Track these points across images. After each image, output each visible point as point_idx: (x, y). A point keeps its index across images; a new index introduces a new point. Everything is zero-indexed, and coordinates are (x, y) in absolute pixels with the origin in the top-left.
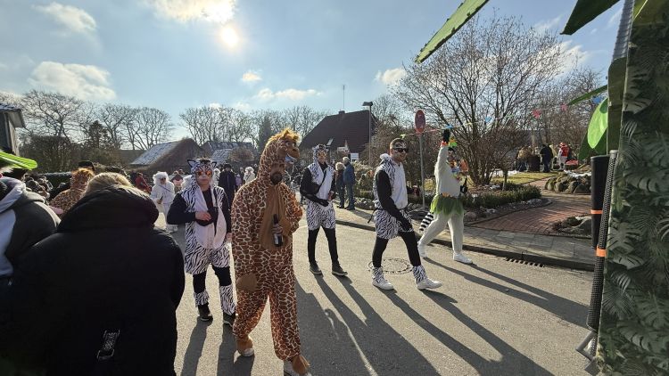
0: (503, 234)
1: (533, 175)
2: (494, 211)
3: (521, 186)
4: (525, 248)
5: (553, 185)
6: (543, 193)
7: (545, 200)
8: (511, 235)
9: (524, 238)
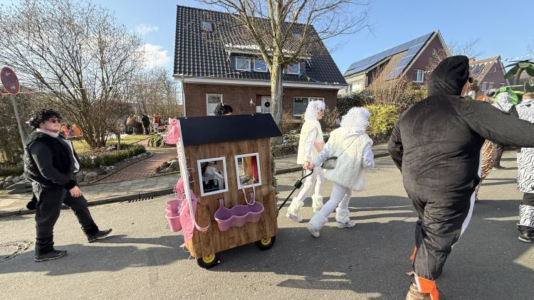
0: (122, 184)
1: (139, 137)
2: (113, 167)
3: (131, 145)
4: (141, 190)
5: (152, 143)
6: (147, 149)
7: (149, 154)
8: (129, 183)
9: (139, 183)
